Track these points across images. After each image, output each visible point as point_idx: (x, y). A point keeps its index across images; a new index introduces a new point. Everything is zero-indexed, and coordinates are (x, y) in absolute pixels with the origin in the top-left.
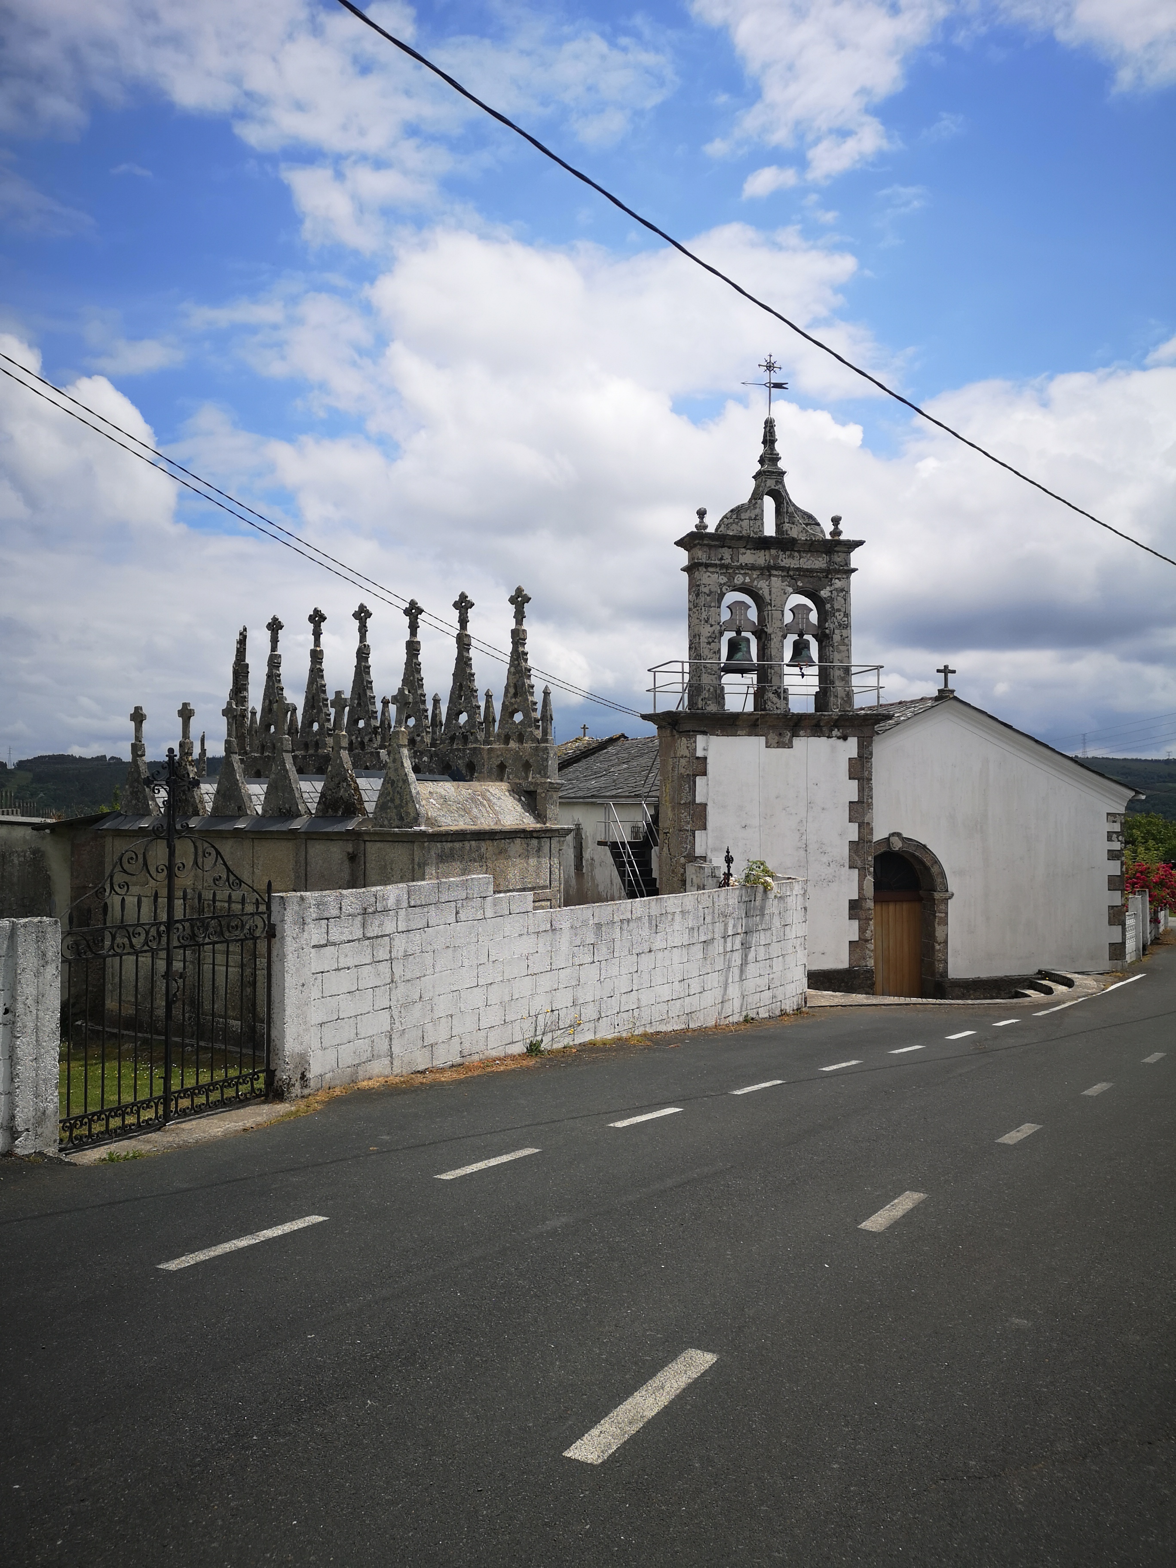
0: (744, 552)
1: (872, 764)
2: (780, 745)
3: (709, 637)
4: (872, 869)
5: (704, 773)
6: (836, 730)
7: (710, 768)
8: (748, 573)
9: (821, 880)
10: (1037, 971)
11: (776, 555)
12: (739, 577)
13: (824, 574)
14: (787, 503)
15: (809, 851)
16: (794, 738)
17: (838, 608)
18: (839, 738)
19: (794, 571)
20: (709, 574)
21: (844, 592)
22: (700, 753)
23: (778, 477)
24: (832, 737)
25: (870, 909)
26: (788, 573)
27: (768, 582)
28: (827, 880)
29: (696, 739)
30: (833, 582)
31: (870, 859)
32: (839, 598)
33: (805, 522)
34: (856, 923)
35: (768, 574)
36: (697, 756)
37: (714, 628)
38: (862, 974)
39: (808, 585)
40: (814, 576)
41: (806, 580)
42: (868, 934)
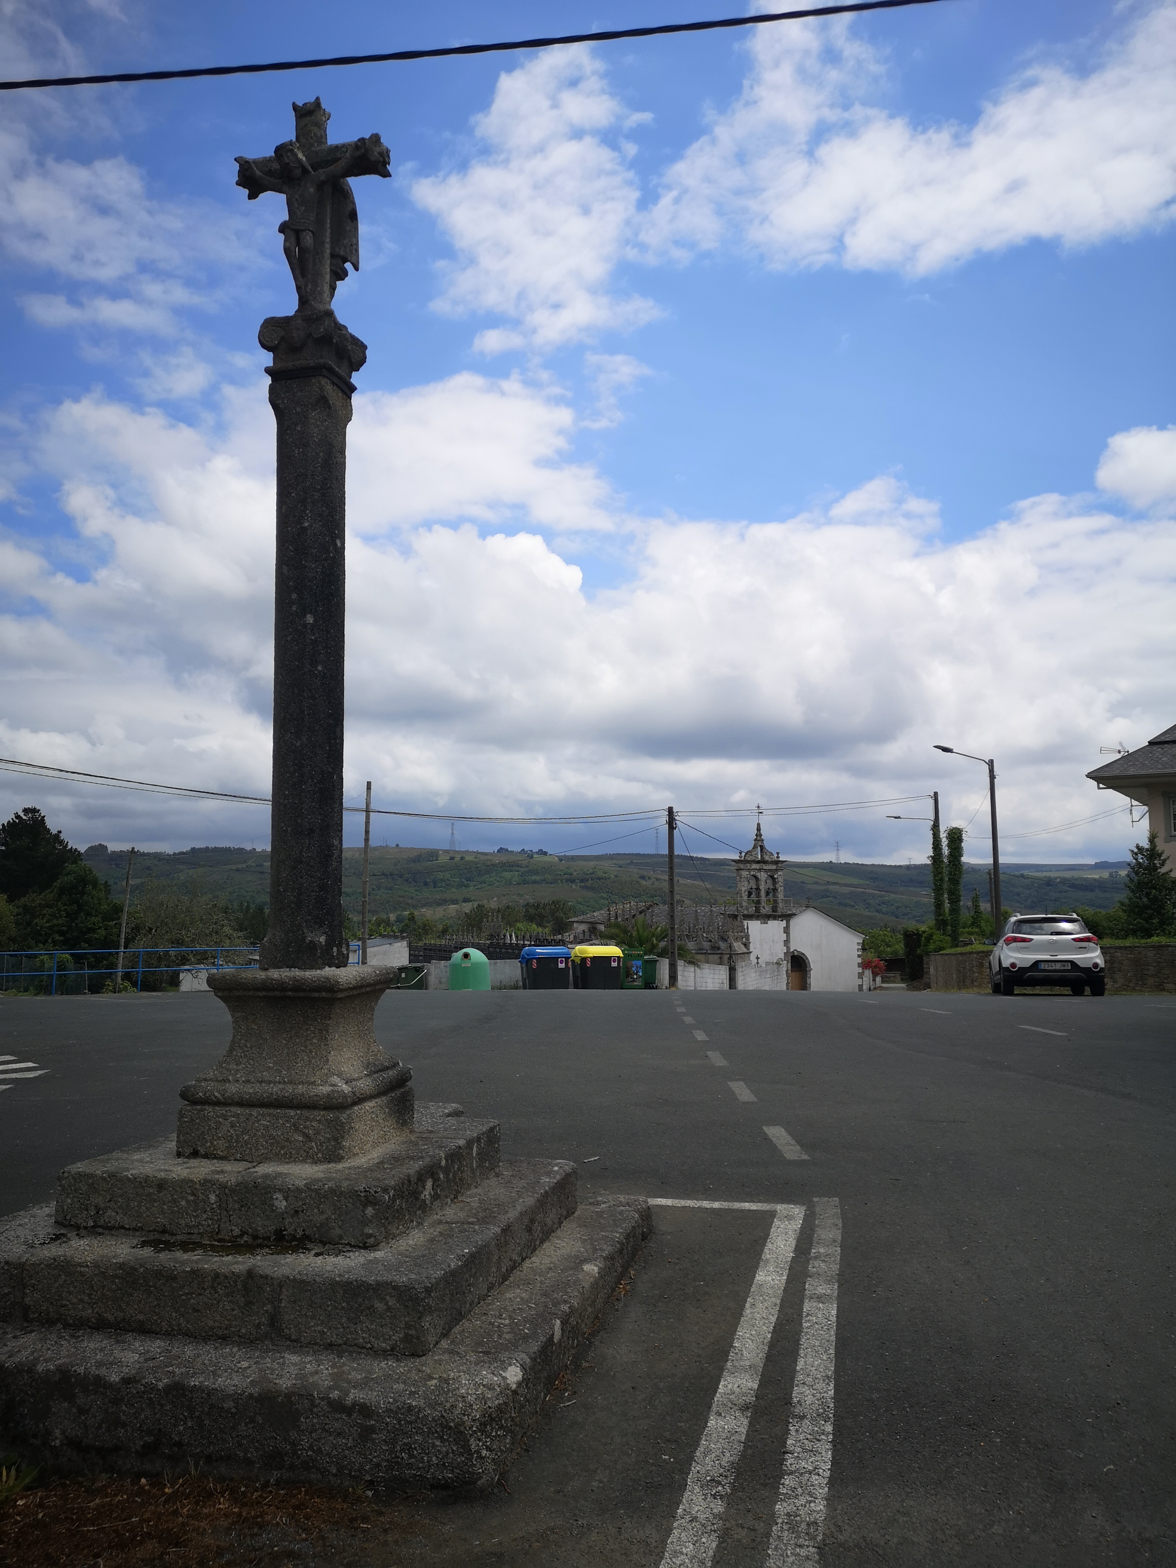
0: (752, 864)
2: (764, 923)
4: (790, 961)
11: (761, 865)
14: (764, 849)
15: (775, 955)
16: (767, 921)
19: (766, 870)
23: (761, 840)
25: (790, 973)
28: (779, 965)
31: (790, 958)
33: (769, 855)
42: (789, 981)
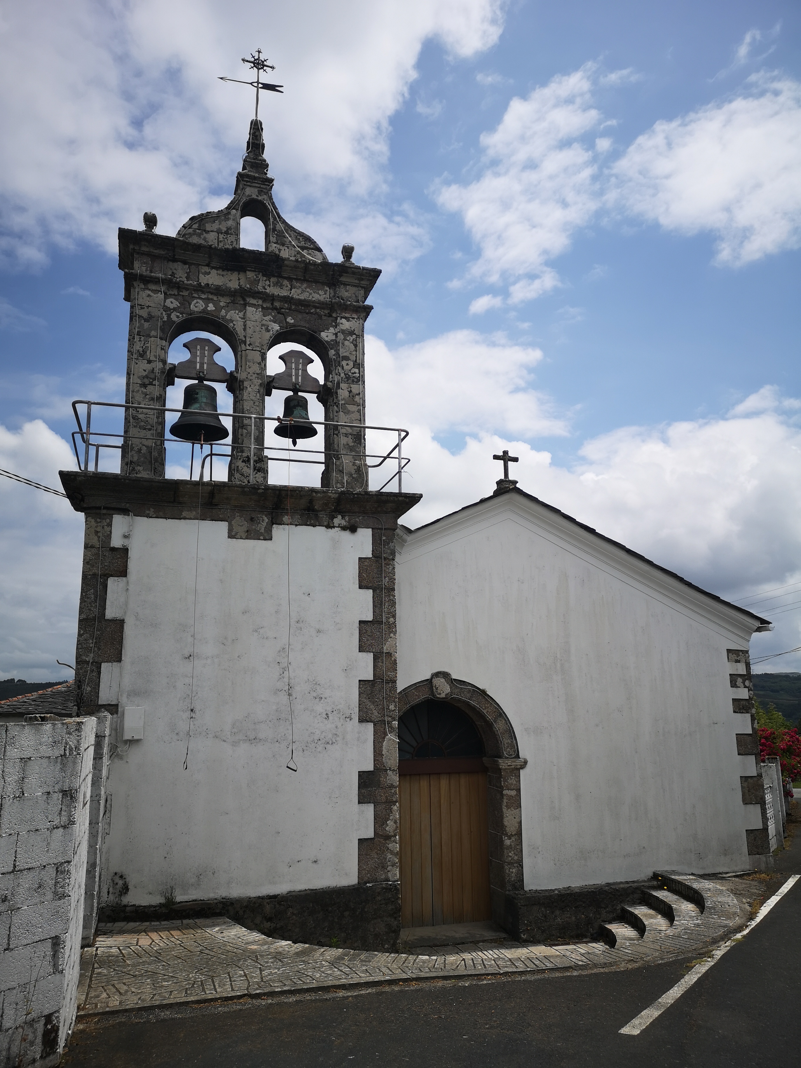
0: (208, 271)
1: (394, 568)
2: (251, 535)
3: (144, 378)
4: (395, 723)
5: (123, 573)
6: (340, 517)
7: (132, 565)
8: (212, 299)
9: (313, 741)
10: (651, 874)
11: (255, 280)
12: (197, 302)
13: (326, 312)
14: (275, 219)
15: (294, 696)
16: (274, 526)
17: (345, 354)
18: (344, 528)
19: (280, 301)
20: (150, 292)
21: (354, 336)
22: (116, 542)
23: (262, 186)
24: (334, 527)
25: (392, 786)
26: (272, 304)
27: (242, 313)
28: (323, 741)
29: (111, 521)
30: (338, 321)
31: (392, 707)
32: (346, 343)
33: (299, 245)
34: (369, 810)
35: (242, 302)
36: (112, 546)
37: (153, 365)
38: (379, 893)
39: (303, 323)
40: (312, 313)
41: (300, 316)
42: (390, 826)
